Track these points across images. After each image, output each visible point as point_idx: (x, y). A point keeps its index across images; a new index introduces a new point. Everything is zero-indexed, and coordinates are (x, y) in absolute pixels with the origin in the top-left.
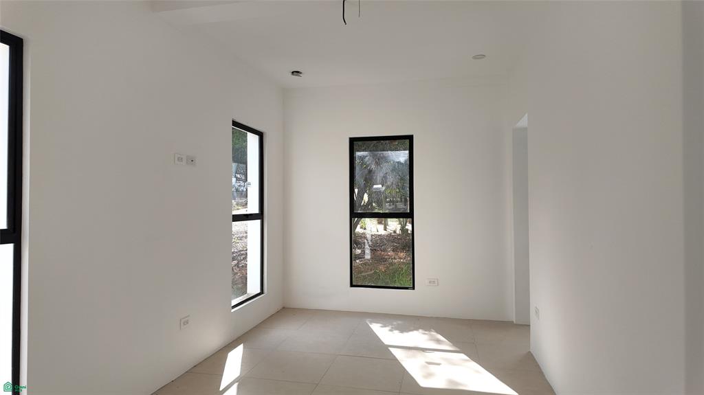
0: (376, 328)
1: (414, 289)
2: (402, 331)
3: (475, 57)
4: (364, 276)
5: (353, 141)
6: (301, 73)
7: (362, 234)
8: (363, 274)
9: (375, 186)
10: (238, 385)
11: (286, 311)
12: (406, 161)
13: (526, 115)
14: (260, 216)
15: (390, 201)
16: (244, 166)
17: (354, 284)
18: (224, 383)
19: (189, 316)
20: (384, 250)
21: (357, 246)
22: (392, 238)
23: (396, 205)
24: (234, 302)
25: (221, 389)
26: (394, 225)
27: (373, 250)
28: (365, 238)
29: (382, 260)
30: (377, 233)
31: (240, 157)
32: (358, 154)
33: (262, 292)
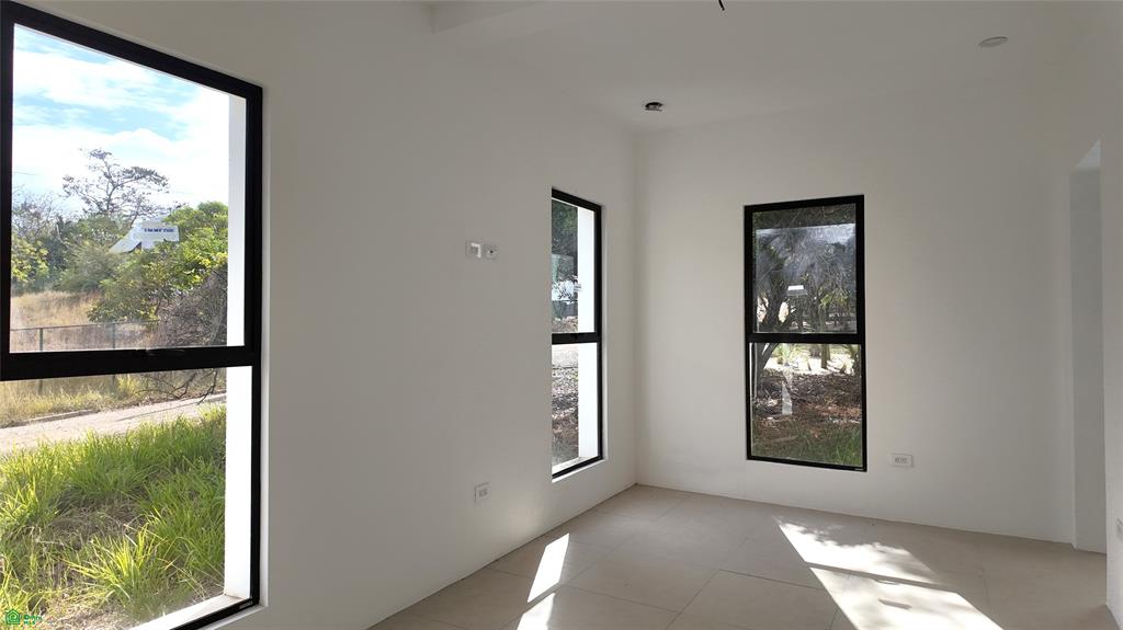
0: (793, 533)
1: (865, 470)
2: (841, 543)
3: (984, 44)
4: (779, 444)
5: (749, 211)
6: (660, 105)
7: (781, 373)
8: (778, 440)
9: (791, 288)
10: (555, 597)
11: (638, 490)
12: (849, 242)
13: (1098, 143)
14: (595, 337)
15: (836, 319)
16: (572, 258)
17: (753, 454)
18: (536, 590)
19: (487, 483)
20: (821, 402)
21: (771, 393)
22: (835, 382)
23: (847, 325)
24: (556, 469)
25: (530, 600)
26: (841, 359)
27: (799, 401)
28: (785, 379)
29: (817, 418)
30: (807, 373)
31: (565, 244)
32: (761, 233)
33: (600, 456)
